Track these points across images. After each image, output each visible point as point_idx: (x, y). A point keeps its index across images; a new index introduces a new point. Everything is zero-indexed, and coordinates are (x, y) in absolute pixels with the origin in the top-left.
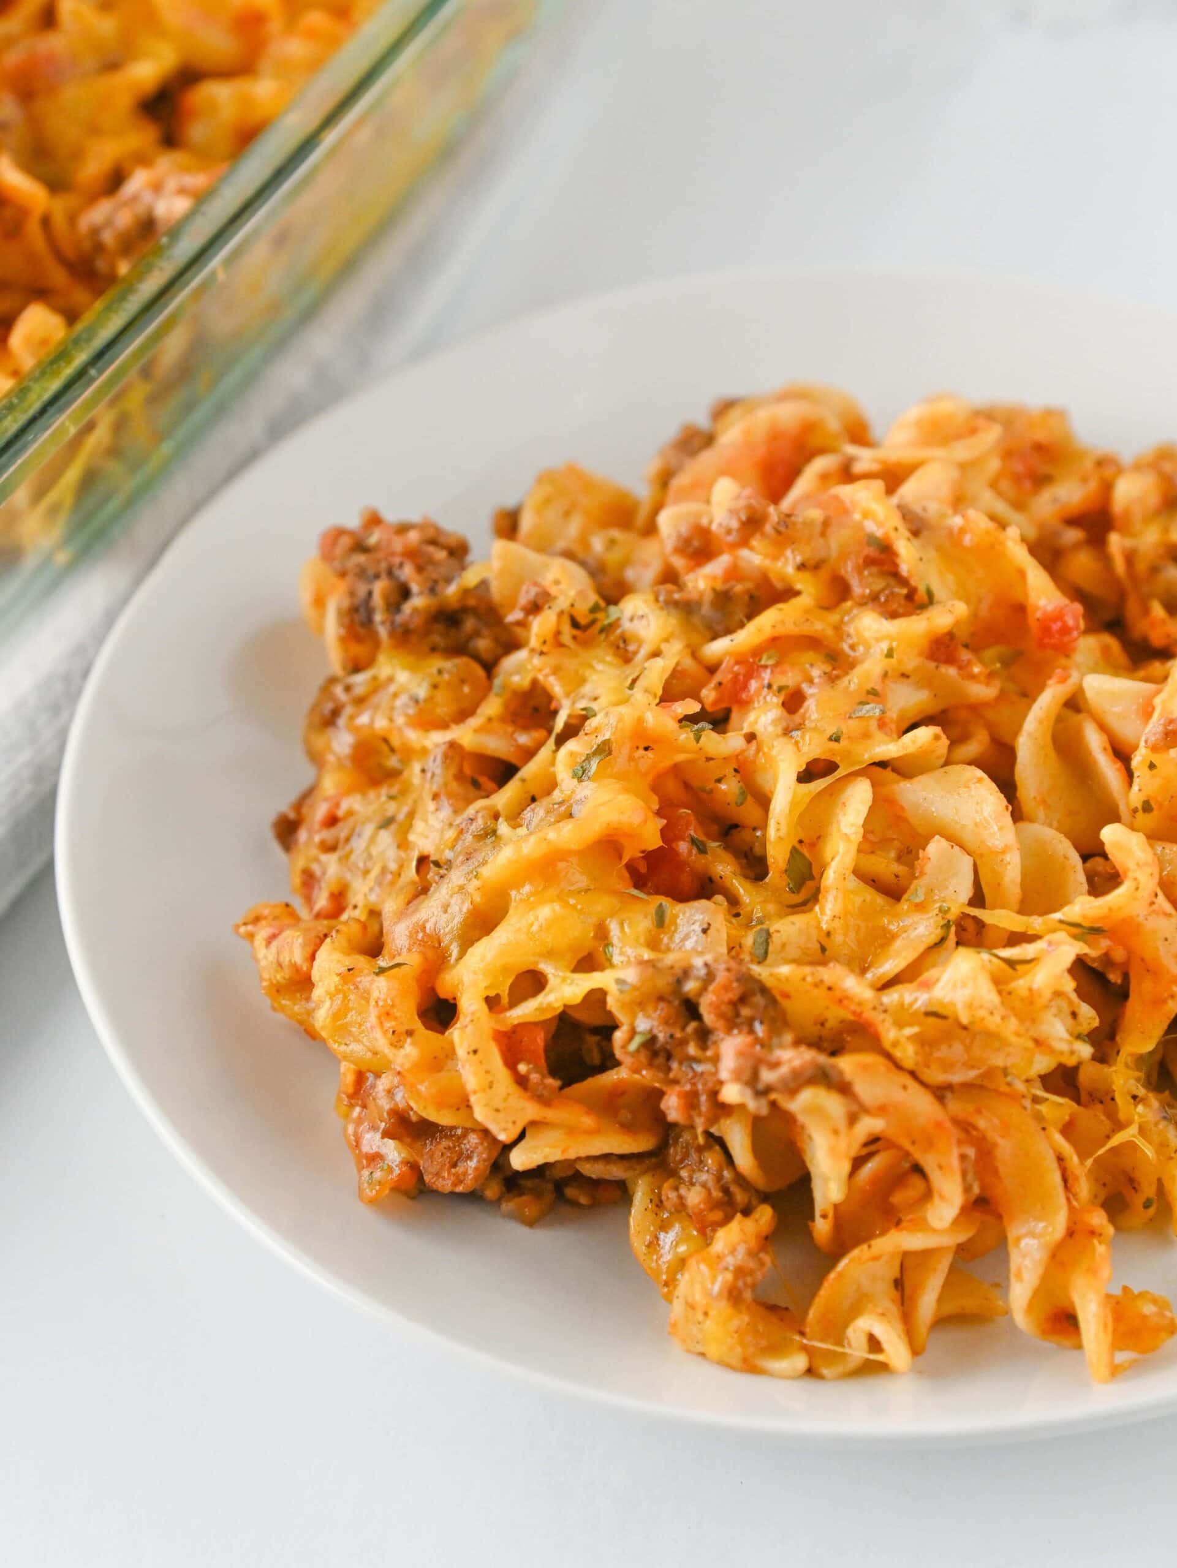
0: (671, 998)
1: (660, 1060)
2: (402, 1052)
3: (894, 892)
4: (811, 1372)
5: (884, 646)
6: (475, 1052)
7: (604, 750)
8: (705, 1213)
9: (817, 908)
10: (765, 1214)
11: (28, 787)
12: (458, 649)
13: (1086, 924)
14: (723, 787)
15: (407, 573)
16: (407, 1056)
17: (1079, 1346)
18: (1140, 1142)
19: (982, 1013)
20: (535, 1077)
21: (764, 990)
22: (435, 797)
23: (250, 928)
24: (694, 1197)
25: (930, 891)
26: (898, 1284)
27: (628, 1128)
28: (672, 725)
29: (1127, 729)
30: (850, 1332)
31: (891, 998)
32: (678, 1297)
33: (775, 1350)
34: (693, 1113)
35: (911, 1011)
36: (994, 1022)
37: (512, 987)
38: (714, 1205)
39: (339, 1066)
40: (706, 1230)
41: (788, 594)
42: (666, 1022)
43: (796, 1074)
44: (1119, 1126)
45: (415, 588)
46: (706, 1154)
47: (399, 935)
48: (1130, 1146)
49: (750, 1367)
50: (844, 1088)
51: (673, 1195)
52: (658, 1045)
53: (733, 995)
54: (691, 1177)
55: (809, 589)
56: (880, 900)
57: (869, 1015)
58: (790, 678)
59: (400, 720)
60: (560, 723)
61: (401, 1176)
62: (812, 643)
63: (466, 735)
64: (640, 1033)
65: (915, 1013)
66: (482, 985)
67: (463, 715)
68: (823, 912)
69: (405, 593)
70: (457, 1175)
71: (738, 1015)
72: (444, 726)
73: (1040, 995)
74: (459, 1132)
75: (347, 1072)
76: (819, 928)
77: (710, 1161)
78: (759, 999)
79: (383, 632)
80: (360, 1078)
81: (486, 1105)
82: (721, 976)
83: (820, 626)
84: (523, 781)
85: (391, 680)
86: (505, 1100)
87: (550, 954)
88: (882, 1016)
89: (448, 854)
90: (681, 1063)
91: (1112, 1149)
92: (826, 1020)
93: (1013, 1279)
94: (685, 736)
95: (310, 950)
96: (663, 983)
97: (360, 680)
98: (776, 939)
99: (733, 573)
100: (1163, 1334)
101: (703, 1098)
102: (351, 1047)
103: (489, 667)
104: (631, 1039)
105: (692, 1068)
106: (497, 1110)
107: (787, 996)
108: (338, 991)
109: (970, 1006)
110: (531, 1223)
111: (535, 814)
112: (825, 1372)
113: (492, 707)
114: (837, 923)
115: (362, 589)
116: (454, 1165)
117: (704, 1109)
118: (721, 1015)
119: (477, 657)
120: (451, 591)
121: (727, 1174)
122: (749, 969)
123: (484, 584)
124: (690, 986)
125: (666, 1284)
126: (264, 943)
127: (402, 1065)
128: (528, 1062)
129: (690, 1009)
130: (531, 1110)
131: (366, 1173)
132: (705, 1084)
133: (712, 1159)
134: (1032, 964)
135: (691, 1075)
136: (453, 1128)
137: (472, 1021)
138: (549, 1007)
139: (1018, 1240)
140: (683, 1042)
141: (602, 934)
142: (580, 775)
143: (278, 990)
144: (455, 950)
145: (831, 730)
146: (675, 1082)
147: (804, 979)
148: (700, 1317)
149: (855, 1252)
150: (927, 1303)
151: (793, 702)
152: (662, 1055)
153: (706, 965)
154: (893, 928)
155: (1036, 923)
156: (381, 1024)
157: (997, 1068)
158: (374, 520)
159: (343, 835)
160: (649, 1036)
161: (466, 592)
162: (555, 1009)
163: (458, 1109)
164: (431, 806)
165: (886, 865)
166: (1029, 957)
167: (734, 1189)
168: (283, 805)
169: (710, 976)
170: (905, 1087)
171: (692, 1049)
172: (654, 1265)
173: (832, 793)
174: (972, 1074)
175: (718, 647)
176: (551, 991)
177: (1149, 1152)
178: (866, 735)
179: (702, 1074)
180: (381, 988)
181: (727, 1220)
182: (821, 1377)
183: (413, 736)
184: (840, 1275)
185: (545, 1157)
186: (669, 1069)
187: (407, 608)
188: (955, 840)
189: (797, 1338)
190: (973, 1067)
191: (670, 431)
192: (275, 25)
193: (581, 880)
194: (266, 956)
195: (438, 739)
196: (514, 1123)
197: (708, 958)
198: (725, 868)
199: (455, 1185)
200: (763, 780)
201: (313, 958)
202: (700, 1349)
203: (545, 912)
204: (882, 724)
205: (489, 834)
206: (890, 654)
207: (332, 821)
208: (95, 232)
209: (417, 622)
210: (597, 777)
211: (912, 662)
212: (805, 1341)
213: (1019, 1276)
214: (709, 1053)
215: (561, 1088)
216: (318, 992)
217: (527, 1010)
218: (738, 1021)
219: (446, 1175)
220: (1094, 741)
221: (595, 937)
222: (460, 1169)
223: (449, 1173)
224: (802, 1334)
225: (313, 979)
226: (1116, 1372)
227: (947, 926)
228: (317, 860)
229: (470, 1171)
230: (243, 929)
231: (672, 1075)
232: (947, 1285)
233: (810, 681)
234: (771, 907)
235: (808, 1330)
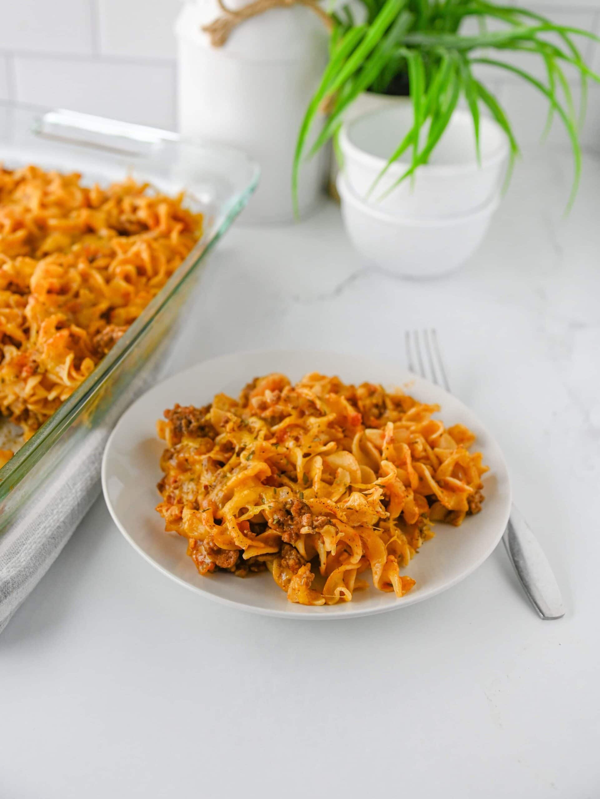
0: (283, 510)
1: (281, 526)
2: (213, 530)
3: (330, 483)
4: (326, 604)
5: (317, 425)
6: (234, 528)
7: (253, 453)
8: (294, 566)
9: (313, 487)
10: (309, 565)
11: (89, 482)
12: (204, 436)
13: (382, 485)
14: (282, 461)
15: (191, 417)
16: (215, 531)
17: (393, 591)
18: (397, 540)
19: (362, 507)
20: (250, 533)
21: (307, 506)
22: (207, 470)
23: (160, 508)
24: (291, 562)
25: (341, 481)
26: (343, 580)
27: (271, 546)
28: (270, 445)
29: (378, 442)
30: (335, 592)
31: (338, 505)
32: (290, 588)
33: (316, 599)
34: (291, 539)
35: (344, 508)
36: (365, 509)
37: (239, 512)
38: (296, 564)
39: (188, 541)
40: (295, 571)
41: (289, 415)
42: (282, 516)
43: (323, 522)
44: (391, 537)
45: (193, 421)
46: (292, 551)
47: (204, 504)
48: (395, 541)
49: (310, 604)
50: (334, 525)
51: (285, 562)
52: (281, 522)
53: (300, 507)
54: (289, 557)
55: (294, 413)
56: (327, 485)
57: (334, 509)
58: (295, 434)
59: (193, 454)
60: (237, 449)
61: (211, 566)
62: (297, 426)
63: (212, 455)
64: (276, 519)
65: (344, 509)
66: (232, 512)
67: (209, 451)
68: (315, 488)
69: (190, 422)
70: (228, 562)
71: (301, 512)
72: (205, 454)
73: (376, 501)
74: (227, 552)
75: (192, 541)
76: (314, 491)
77: (293, 553)
78: (306, 508)
79: (185, 433)
80: (196, 543)
81: (239, 541)
82: (296, 502)
83: (300, 421)
84: (230, 464)
85: (187, 445)
86: (243, 539)
87: (248, 503)
88: (338, 509)
89: (214, 484)
90: (287, 527)
91: (390, 543)
92: (322, 513)
93: (374, 575)
94: (273, 448)
95: (180, 510)
96: (281, 506)
97: (178, 446)
98: (305, 495)
99: (274, 412)
100: (412, 585)
101: (293, 535)
102: (194, 534)
103: (213, 439)
104: (273, 521)
105: (290, 527)
106: (242, 542)
107: (312, 507)
108: (190, 519)
109: (359, 505)
110: (243, 577)
111: (236, 470)
112: (330, 603)
113: (217, 448)
114: (319, 490)
115: (178, 423)
116: (227, 560)
117: (294, 537)
118: (297, 513)
119: (209, 437)
120: (203, 420)
121: (298, 555)
122: (303, 500)
123: (210, 419)
124: (288, 506)
125: (284, 586)
126: (165, 511)
127: (213, 534)
128: (247, 530)
129: (288, 512)
130: (249, 542)
131: (201, 567)
132: (293, 531)
133: (294, 552)
134: (372, 495)
135: (289, 529)
136: (225, 550)
137: (231, 520)
138: (250, 515)
139: (375, 565)
140: (288, 521)
141: (261, 497)
142: (248, 459)
143: (171, 522)
144: (220, 506)
145: (308, 445)
146: (285, 532)
147: (317, 502)
148: (297, 592)
149: (334, 571)
150: (352, 583)
151: (297, 439)
152: (282, 525)
153: (291, 500)
154: (333, 491)
155: (369, 486)
156: (206, 524)
157: (365, 522)
158: (178, 406)
159: (180, 485)
160: (278, 520)
161: (206, 421)
162: (252, 516)
163: (228, 545)
164: (205, 473)
165: (327, 477)
166: (370, 493)
167: (301, 559)
168: (159, 480)
169: (292, 504)
170: (346, 526)
171: (290, 522)
172: (280, 582)
173: (311, 460)
174: (359, 524)
175: (275, 428)
176: (250, 512)
177: (400, 542)
178: (317, 446)
179: (293, 528)
180: (204, 515)
181: (300, 567)
182: (329, 605)
183: (197, 457)
184: (331, 578)
185: (252, 555)
186: (284, 528)
187: (191, 426)
188: (344, 468)
189: (322, 595)
190: (359, 522)
191: (243, 386)
192: (132, 296)
193: (253, 485)
194: (167, 514)
195: (204, 457)
196: (246, 545)
197: (292, 499)
198: (286, 480)
199: (228, 565)
200: (293, 459)
201: (181, 512)
202: (297, 601)
203: (246, 492)
204: (320, 443)
205: (225, 476)
206: (319, 426)
207: (175, 482)
208: (98, 342)
209: (194, 429)
210: (253, 459)
211: (324, 428)
212: (323, 596)
213: (376, 573)
214: (294, 523)
215: (256, 536)
216: (184, 521)
217: (244, 517)
218: (301, 514)
219: (225, 563)
220: (370, 445)
221: (259, 498)
222: (229, 561)
223: (226, 562)
224: (322, 594)
225: (182, 517)
226: (403, 595)
227: (346, 488)
228: (173, 492)
229: (232, 561)
230: (158, 509)
231: (284, 530)
232: (356, 579)
233: (300, 434)
234: (300, 489)
235: (324, 593)
